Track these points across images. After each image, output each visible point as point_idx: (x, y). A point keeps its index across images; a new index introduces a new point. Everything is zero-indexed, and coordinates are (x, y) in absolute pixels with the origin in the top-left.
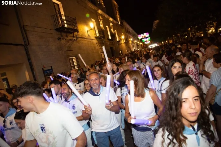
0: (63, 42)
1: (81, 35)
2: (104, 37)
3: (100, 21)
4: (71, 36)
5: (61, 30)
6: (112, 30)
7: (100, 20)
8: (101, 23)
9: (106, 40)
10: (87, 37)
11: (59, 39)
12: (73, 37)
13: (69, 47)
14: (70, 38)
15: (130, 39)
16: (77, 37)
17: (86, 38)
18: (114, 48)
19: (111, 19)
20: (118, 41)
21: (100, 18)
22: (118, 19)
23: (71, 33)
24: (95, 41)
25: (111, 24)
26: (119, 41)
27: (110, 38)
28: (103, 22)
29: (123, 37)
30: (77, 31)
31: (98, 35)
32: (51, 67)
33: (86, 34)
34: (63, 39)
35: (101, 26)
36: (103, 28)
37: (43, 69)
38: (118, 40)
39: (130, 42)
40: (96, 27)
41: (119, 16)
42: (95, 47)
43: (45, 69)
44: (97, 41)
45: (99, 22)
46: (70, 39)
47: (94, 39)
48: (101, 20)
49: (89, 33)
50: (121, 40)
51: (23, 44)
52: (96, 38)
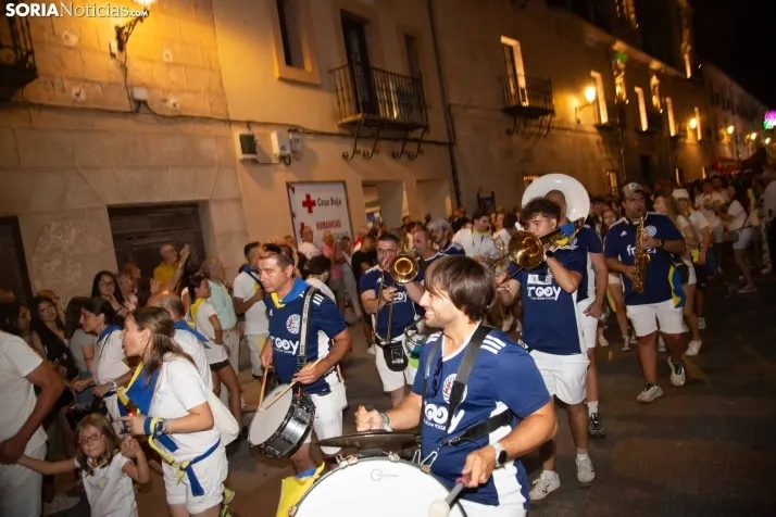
0: (516, 138)
1: (559, 121)
2: (623, 125)
3: (617, 76)
4: (535, 126)
5: (515, 112)
6: (655, 100)
7: (615, 73)
8: (619, 80)
9: (630, 134)
10: (573, 126)
11: (509, 132)
12: (541, 127)
13: (529, 152)
14: (532, 129)
15: (726, 127)
16: (549, 128)
17: (570, 130)
18: (655, 159)
19: (655, 65)
20: (671, 138)
21: (616, 66)
22: (686, 57)
23: (537, 117)
24: (595, 137)
25: (654, 81)
26: (677, 137)
27: (645, 127)
28: (625, 77)
29: (694, 123)
30: (552, 112)
31: (604, 119)
32: (493, 193)
33: (572, 119)
34: (517, 132)
35: (619, 90)
36: (624, 97)
37: (478, 195)
38: (673, 133)
39: (726, 140)
40: (601, 96)
41: (689, 48)
42: (592, 155)
43: (482, 196)
44: (599, 138)
45: (613, 78)
46: (532, 133)
47: (594, 130)
48: (619, 72)
49: (580, 115)
50: (685, 131)
51: (447, 141)
52: (600, 127)
